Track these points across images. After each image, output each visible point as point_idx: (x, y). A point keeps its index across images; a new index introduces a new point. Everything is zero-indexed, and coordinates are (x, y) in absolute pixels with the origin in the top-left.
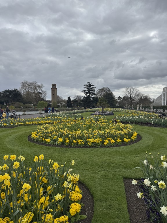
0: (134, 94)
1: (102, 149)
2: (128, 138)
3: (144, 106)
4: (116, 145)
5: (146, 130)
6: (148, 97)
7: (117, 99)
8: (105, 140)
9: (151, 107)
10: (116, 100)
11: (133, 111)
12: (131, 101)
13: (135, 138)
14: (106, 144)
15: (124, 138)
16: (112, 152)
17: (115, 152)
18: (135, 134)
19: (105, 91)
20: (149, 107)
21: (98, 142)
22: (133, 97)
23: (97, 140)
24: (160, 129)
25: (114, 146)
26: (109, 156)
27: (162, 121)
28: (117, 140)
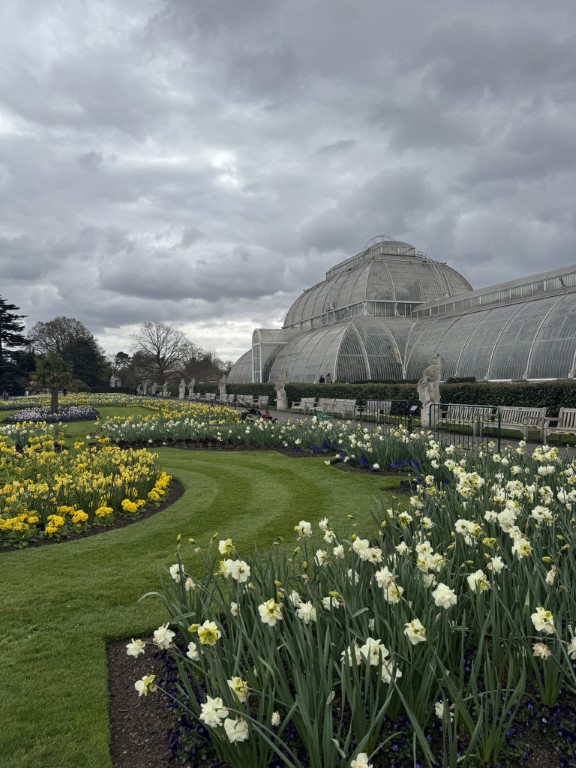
0: (169, 345)
1: (37, 553)
2: (137, 498)
3: (200, 386)
4: (93, 527)
5: (202, 463)
6: (213, 357)
7: (112, 360)
8: (49, 518)
9: (222, 389)
10: (110, 364)
11: (166, 402)
12: (161, 370)
13: (162, 492)
14: (55, 529)
15: (125, 497)
16: (75, 556)
17: (87, 553)
18: (164, 480)
19: (63, 331)
20: (214, 389)
21: (19, 527)
22: (167, 356)
23: (16, 519)
24: (240, 456)
25: (84, 534)
26: (62, 574)
27: (247, 432)
28: (96, 508)
